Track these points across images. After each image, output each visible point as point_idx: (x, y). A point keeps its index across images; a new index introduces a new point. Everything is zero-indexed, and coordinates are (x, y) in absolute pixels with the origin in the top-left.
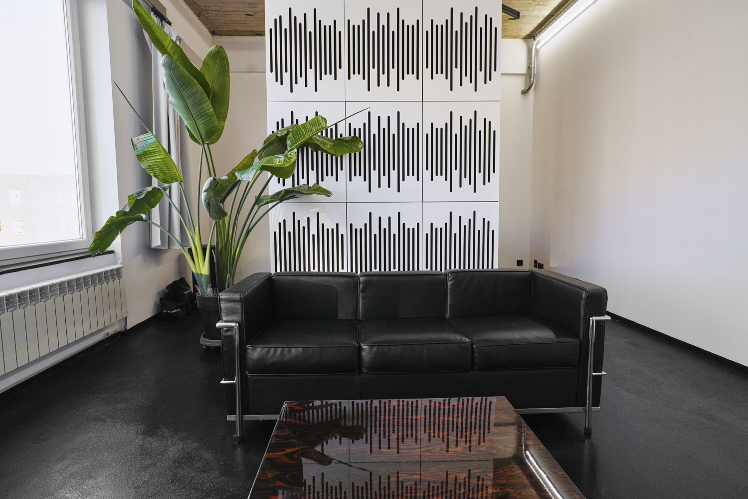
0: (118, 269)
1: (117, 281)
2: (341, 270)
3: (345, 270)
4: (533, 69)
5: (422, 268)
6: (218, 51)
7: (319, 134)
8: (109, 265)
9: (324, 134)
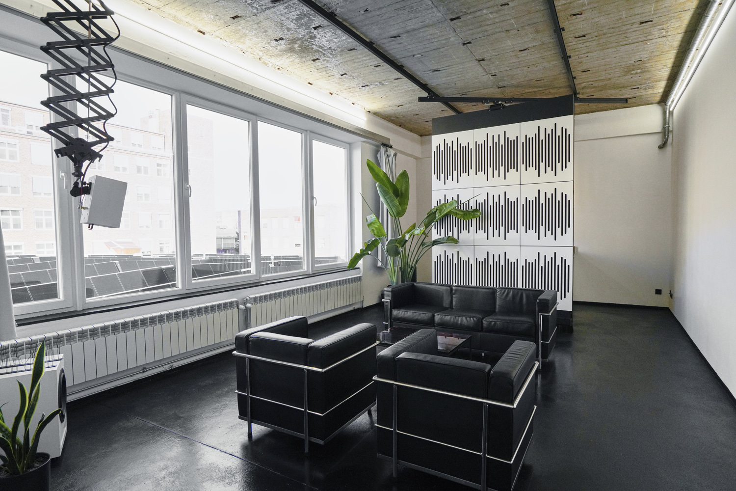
0: (360, 277)
1: (359, 282)
2: (470, 285)
3: (473, 285)
4: (667, 128)
5: (520, 286)
6: (404, 173)
7: (457, 208)
8: (357, 275)
9: (459, 208)
